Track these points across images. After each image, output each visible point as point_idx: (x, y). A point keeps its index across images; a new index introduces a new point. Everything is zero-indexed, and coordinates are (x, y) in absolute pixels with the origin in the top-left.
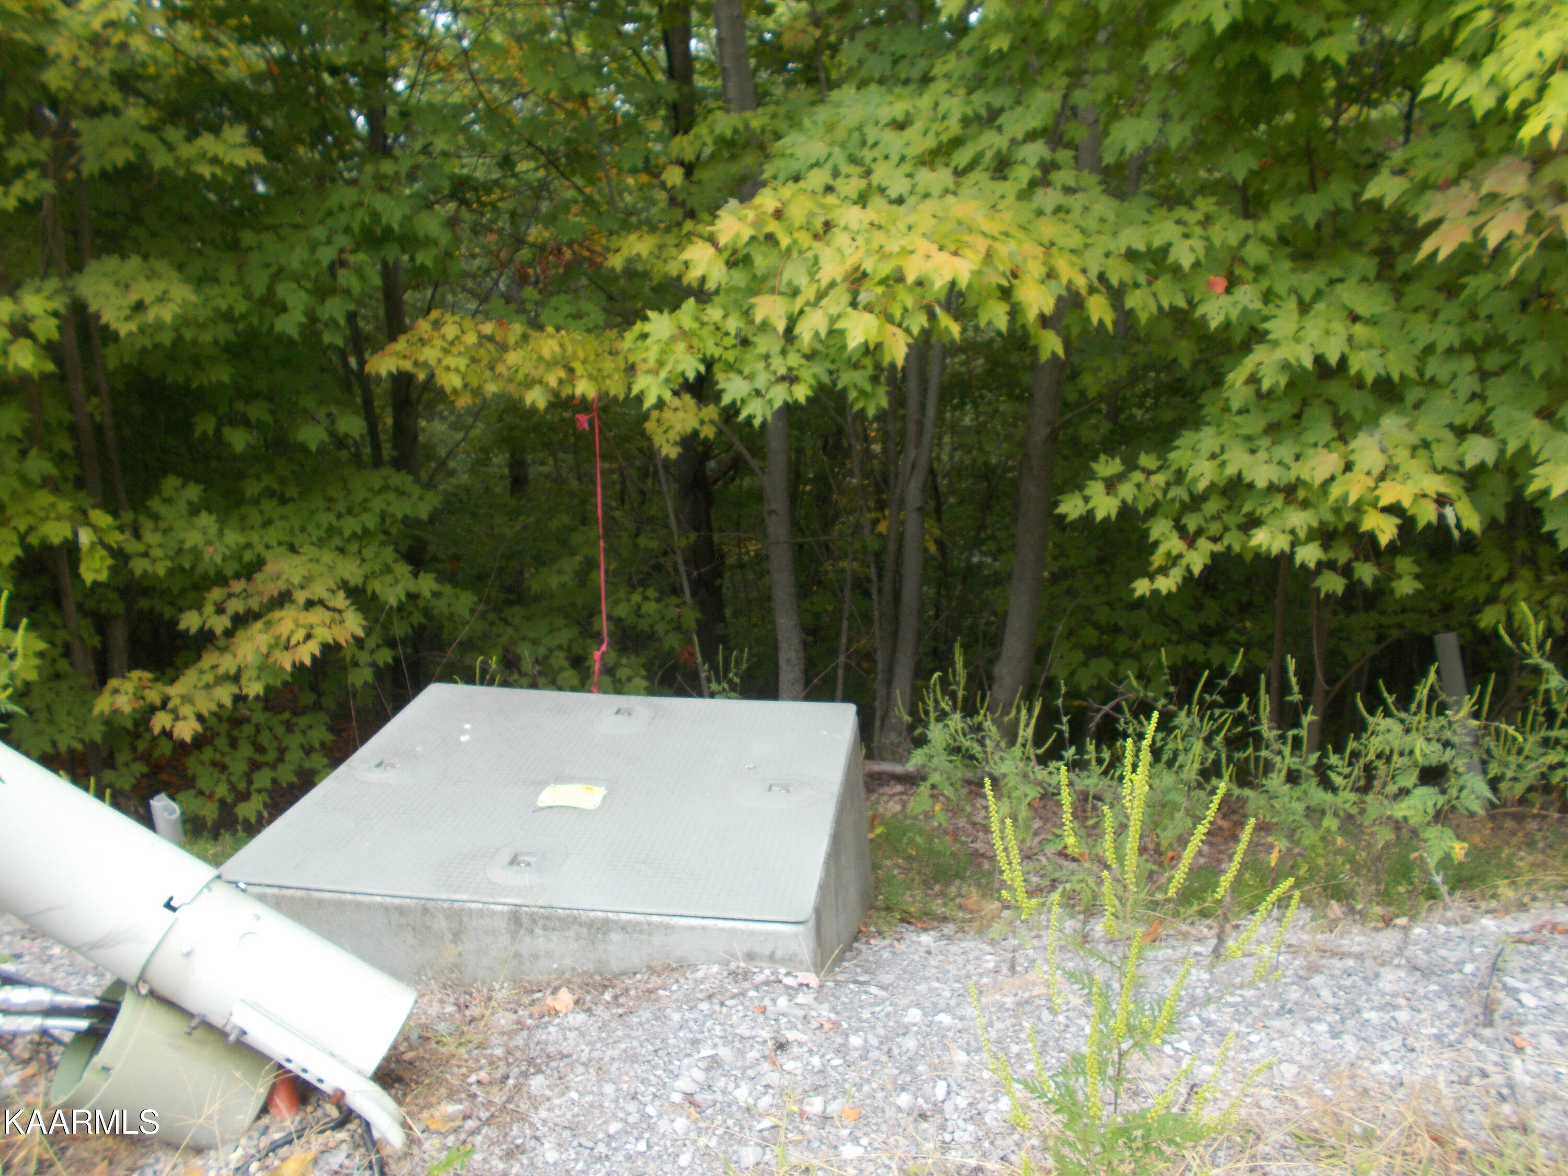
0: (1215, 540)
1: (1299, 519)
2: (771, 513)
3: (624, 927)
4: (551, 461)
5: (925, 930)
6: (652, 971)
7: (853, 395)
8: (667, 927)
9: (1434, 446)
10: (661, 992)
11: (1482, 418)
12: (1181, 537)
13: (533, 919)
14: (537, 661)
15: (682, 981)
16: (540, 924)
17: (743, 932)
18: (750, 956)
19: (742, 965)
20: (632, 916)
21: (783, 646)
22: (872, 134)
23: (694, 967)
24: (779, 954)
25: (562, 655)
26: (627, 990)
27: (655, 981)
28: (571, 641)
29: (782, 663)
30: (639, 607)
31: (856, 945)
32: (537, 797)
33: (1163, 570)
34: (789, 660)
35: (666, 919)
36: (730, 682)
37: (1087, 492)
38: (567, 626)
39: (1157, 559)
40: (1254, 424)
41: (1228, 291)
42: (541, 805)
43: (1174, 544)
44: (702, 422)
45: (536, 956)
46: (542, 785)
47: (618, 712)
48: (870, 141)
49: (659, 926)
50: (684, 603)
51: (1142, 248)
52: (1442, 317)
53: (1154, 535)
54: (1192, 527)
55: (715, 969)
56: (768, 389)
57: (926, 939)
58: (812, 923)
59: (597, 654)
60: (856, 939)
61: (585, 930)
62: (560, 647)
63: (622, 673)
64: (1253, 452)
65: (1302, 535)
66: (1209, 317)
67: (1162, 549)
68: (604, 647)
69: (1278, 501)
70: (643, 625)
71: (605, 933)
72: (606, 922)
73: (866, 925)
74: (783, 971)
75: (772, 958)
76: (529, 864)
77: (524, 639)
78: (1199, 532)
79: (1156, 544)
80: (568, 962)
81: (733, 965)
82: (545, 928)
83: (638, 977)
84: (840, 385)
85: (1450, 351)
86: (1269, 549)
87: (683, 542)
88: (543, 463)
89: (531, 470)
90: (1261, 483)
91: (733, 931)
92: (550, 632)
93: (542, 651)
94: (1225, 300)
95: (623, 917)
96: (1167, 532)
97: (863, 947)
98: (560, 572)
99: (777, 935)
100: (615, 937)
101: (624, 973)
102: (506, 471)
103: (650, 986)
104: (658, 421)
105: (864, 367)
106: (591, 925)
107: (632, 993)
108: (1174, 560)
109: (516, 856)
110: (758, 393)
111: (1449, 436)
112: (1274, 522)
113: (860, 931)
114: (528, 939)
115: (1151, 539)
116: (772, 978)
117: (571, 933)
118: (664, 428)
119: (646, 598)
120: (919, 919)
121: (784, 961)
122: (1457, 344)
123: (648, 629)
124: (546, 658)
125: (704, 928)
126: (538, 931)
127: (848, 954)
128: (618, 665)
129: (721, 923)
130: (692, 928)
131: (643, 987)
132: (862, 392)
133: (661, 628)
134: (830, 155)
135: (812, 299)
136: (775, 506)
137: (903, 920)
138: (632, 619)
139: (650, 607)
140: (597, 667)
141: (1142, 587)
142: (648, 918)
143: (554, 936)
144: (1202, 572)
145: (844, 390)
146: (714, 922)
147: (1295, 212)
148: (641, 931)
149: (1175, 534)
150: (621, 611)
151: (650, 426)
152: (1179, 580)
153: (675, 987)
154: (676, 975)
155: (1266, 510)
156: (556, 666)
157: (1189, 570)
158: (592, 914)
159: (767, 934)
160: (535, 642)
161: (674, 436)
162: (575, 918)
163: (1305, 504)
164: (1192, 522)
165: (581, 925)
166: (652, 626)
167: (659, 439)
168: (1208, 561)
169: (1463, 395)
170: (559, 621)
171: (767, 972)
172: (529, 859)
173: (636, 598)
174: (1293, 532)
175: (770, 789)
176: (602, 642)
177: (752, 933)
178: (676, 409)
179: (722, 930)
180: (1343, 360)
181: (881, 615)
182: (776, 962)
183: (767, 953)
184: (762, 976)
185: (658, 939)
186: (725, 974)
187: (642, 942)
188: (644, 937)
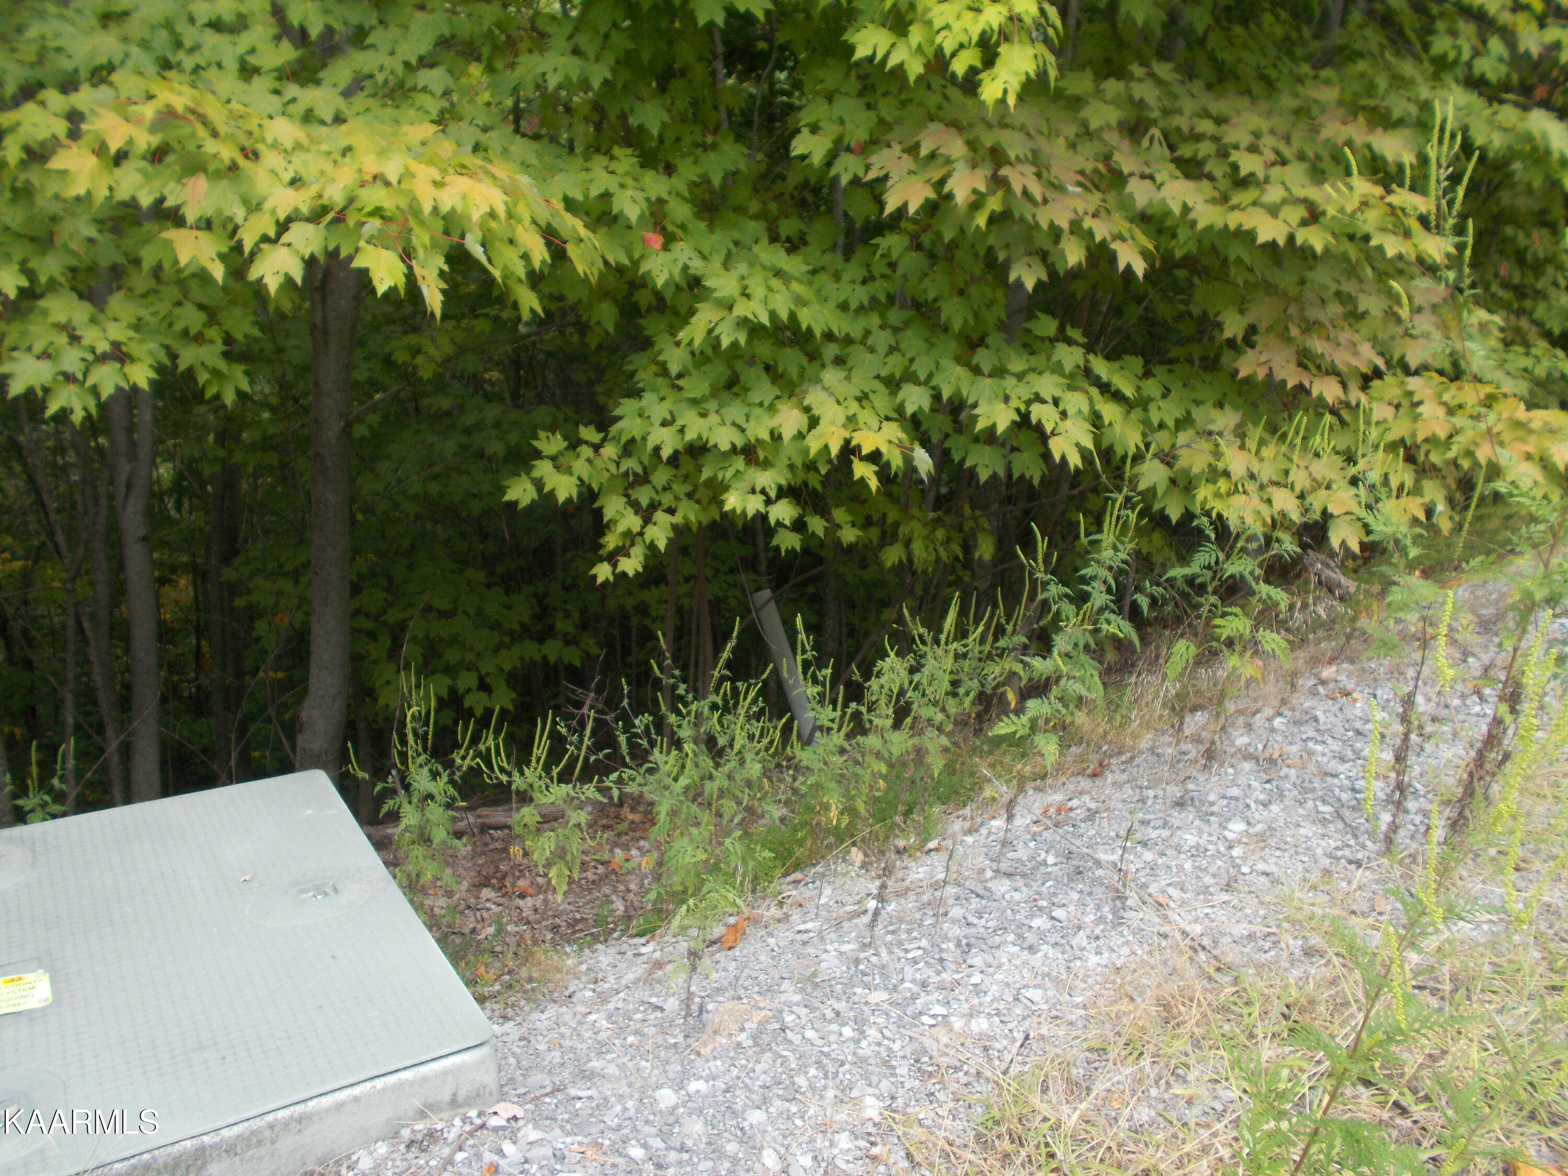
0: (671, 511)
1: (768, 479)
3: (230, 1149)
8: (301, 1119)
9: (871, 395)
11: (906, 369)
12: (636, 513)
17: (412, 1083)
18: (429, 1111)
19: (418, 1127)
20: (236, 1130)
22: (189, 35)
24: (461, 1095)
33: (622, 551)
35: (299, 1109)
37: (536, 474)
39: (611, 541)
40: (696, 386)
41: (666, 248)
43: (632, 522)
48: (188, 44)
49: (287, 1123)
51: (580, 197)
52: (846, 277)
53: (608, 514)
54: (644, 502)
55: (382, 1148)
56: (86, 374)
64: (703, 415)
65: (773, 494)
66: (653, 274)
67: (621, 527)
69: (739, 463)
71: (200, 1170)
72: (201, 1151)
74: (473, 1113)
75: (454, 1103)
78: (654, 506)
79: (613, 522)
81: (406, 1133)
84: (183, 365)
85: (861, 308)
86: (744, 512)
90: (725, 446)
91: (401, 1085)
94: (663, 257)
95: (227, 1133)
96: (621, 509)
99: (458, 1070)
100: (216, 1167)
105: (212, 342)
108: (631, 537)
110: (69, 378)
111: (880, 387)
112: (736, 484)
115: (606, 519)
121: (469, 1102)
122: (866, 303)
125: (356, 1099)
129: (379, 1083)
130: (339, 1106)
134: (127, 55)
135: (272, 234)
141: (603, 572)
142: (270, 1118)
144: (667, 546)
145: (190, 371)
146: (369, 1085)
147: (700, 171)
148: (260, 1142)
149: (630, 511)
152: (641, 559)
155: (729, 473)
157: (652, 546)
158: (177, 1147)
159: (446, 1073)
163: (766, 464)
164: (644, 496)
168: (671, 535)
169: (882, 349)
171: (457, 1122)
174: (763, 492)
177: (425, 1080)
179: (383, 1091)
180: (793, 316)
182: (460, 1106)
183: (447, 1098)
184: (454, 1130)
185: (286, 1144)
186: (402, 1147)
187: (260, 1159)
188: (262, 1151)
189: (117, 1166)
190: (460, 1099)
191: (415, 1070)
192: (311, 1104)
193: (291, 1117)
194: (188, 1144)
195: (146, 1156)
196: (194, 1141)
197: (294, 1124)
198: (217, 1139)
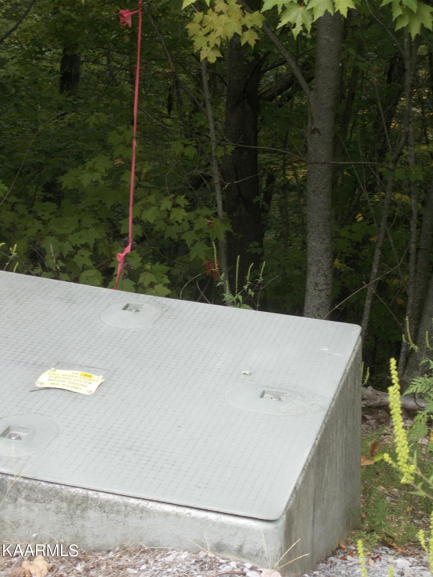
2: (315, 131)
3: (102, 506)
4: (104, 60)
5: (405, 555)
6: (125, 550)
7: (397, 12)
8: (143, 510)
10: (129, 570)
13: (17, 488)
14: (61, 257)
15: (151, 562)
16: (24, 494)
17: (214, 524)
18: (219, 548)
19: (211, 555)
20: (111, 496)
21: (313, 269)
23: (165, 552)
24: (246, 549)
25: (87, 254)
26: (98, 565)
27: (126, 559)
28: (97, 241)
29: (310, 287)
30: (169, 212)
31: (332, 558)
32: (36, 378)
34: (317, 284)
35: (143, 503)
36: (245, 294)
38: (95, 225)
42: (39, 386)
44: (245, 28)
45: (17, 524)
46: (43, 367)
47: (126, 308)
49: (135, 508)
50: (216, 215)
55: (185, 555)
57: (402, 562)
58: (282, 523)
59: (120, 256)
60: (334, 554)
61: (65, 505)
62: (86, 246)
63: (145, 279)
68: (128, 249)
70: (172, 232)
71: (84, 510)
72: (86, 499)
73: (347, 543)
74: (248, 565)
75: (239, 551)
76: (19, 438)
77: (51, 234)
80: (46, 533)
81: (202, 555)
82: (28, 498)
83: (111, 555)
87: (220, 153)
88: (96, 62)
89: (84, 66)
91: (205, 522)
92: (77, 230)
93: (67, 248)
95: (102, 496)
97: (339, 561)
98: (93, 170)
99: (246, 530)
100: (92, 514)
101: (98, 550)
102: (58, 66)
103: (121, 563)
104: (201, 23)
106: (70, 500)
107: (103, 568)
109: (8, 429)
113: (339, 548)
114: (11, 507)
116: (238, 570)
117: (52, 506)
118: (206, 31)
119: (176, 206)
120: (401, 544)
121: (250, 556)
123: (175, 237)
124: (71, 256)
125: (177, 515)
126: (21, 500)
127: (322, 566)
128: (142, 270)
130: (167, 514)
131: (114, 564)
132: (408, 11)
133: (189, 238)
136: (318, 124)
137: (384, 543)
138: (160, 226)
139: (179, 214)
140: (119, 269)
142: (126, 500)
143: (36, 507)
145: (389, 7)
146: (188, 510)
148: (118, 511)
150: (150, 216)
151: (192, 27)
153: (144, 567)
154: (146, 556)
156: (80, 265)
158: (73, 490)
159: (238, 528)
160: (62, 238)
161: (213, 39)
162: (57, 493)
165: (62, 499)
166: (180, 234)
167: (199, 42)
170: (88, 220)
171: (233, 564)
172: (21, 434)
173: (166, 204)
175: (262, 396)
176: (126, 245)
177: (223, 525)
178: (221, 13)
179: (194, 519)
181: (418, 249)
182: (243, 557)
183: (236, 546)
184: (228, 567)
185: (133, 521)
186: (193, 561)
187: (117, 522)
188: (120, 518)
189: (43, 484)
190: (245, 551)
191: (219, 516)
192: (151, 504)
193: (138, 506)
194: (81, 491)
195: (58, 486)
196: (84, 492)
197: (138, 512)
198: (96, 496)
